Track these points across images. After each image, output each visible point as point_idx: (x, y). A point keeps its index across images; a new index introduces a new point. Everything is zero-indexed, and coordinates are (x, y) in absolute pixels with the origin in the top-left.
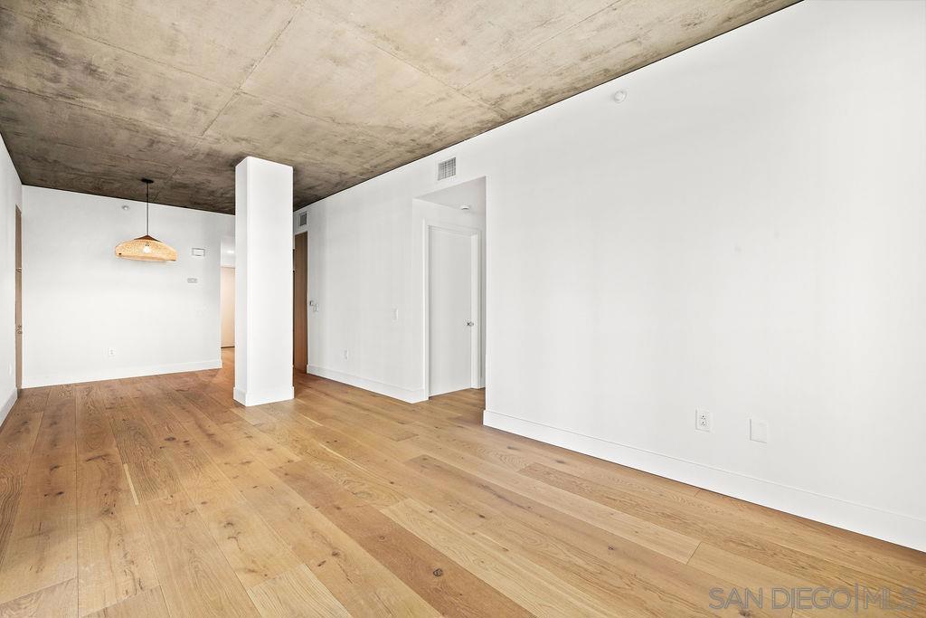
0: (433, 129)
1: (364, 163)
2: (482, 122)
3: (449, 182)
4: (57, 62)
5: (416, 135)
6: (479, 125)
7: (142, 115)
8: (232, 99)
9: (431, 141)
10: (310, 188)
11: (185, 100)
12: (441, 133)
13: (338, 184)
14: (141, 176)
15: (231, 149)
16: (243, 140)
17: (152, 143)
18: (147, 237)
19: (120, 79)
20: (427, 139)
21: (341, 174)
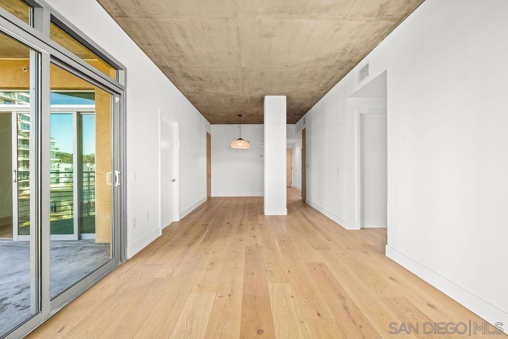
0: (345, 50)
1: (319, 84)
2: (378, 31)
3: (367, 80)
4: (192, 80)
5: (337, 58)
6: (377, 34)
7: (221, 90)
8: (243, 73)
9: (350, 58)
10: (301, 104)
11: (230, 79)
12: (352, 50)
13: (313, 100)
14: (238, 114)
15: (257, 94)
16: (259, 89)
17: (232, 100)
18: (240, 139)
19: (208, 79)
20: (346, 58)
21: (311, 93)
